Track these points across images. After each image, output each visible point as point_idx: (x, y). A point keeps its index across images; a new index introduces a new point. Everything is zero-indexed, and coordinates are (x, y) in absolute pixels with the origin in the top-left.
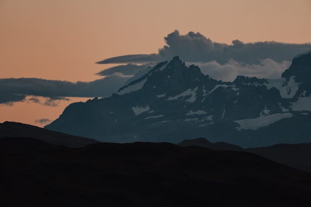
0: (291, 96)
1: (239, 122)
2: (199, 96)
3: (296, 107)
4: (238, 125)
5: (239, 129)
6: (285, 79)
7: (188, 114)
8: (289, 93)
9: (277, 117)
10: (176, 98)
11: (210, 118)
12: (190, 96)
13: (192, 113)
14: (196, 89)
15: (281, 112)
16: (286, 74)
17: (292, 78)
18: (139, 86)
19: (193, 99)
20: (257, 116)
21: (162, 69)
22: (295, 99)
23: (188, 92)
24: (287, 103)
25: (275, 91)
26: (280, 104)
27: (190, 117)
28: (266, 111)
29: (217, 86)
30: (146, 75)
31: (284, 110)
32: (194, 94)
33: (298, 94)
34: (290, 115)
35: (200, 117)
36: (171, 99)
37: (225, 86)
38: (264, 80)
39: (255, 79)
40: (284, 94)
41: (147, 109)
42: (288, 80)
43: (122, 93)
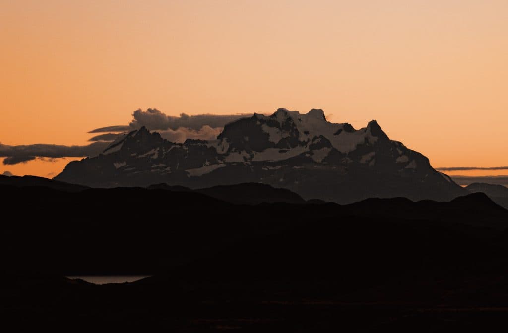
0: (225, 152)
1: (188, 171)
2: (160, 153)
3: (228, 159)
4: (189, 173)
5: (189, 176)
6: (220, 140)
7: (153, 167)
8: (223, 150)
9: (215, 167)
10: (144, 155)
11: (168, 169)
12: (154, 154)
13: (155, 166)
14: (158, 149)
15: (218, 164)
16: (220, 137)
17: (224, 139)
18: (118, 148)
19: (156, 156)
20: (201, 166)
21: (133, 136)
22: (227, 154)
23: (153, 151)
24: (222, 157)
25: (213, 149)
26: (217, 157)
27: (153, 169)
28: (207, 163)
29: (173, 146)
30: (123, 141)
31: (220, 161)
32: (156, 152)
33: (229, 150)
34: (224, 165)
35: (161, 168)
36: (140, 156)
37: (178, 146)
38: (205, 142)
39: (199, 141)
40: (219, 151)
41: (124, 164)
42: (222, 141)
43: (106, 153)
